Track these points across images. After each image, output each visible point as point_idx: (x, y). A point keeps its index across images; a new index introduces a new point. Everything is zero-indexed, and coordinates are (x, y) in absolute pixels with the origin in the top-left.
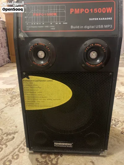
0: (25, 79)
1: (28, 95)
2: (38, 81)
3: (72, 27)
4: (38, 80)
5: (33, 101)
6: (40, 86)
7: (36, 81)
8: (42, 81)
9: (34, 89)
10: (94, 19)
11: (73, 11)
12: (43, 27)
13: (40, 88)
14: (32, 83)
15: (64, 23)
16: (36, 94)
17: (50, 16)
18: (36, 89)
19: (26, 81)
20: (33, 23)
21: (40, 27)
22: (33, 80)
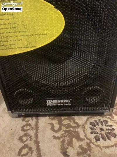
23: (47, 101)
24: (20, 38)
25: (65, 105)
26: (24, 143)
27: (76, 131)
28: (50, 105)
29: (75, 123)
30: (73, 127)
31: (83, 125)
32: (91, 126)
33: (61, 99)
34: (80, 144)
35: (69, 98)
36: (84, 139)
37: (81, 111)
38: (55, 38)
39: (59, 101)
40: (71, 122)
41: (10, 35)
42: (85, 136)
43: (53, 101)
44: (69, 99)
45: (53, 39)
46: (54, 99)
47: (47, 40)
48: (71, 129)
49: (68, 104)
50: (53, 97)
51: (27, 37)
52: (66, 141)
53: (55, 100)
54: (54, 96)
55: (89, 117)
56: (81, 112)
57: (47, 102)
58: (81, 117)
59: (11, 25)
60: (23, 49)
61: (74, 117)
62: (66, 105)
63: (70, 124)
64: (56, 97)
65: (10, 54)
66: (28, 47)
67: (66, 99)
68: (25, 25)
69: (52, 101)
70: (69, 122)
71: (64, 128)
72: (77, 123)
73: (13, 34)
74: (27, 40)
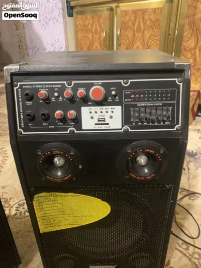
24: (67, 218)
35: (114, 264)
41: (58, 216)
51: (74, 218)
53: (99, 266)
59: (60, 210)
66: (75, 224)
67: (110, 265)
68: (73, 210)
69: (95, 266)
73: (61, 216)
74: (73, 220)
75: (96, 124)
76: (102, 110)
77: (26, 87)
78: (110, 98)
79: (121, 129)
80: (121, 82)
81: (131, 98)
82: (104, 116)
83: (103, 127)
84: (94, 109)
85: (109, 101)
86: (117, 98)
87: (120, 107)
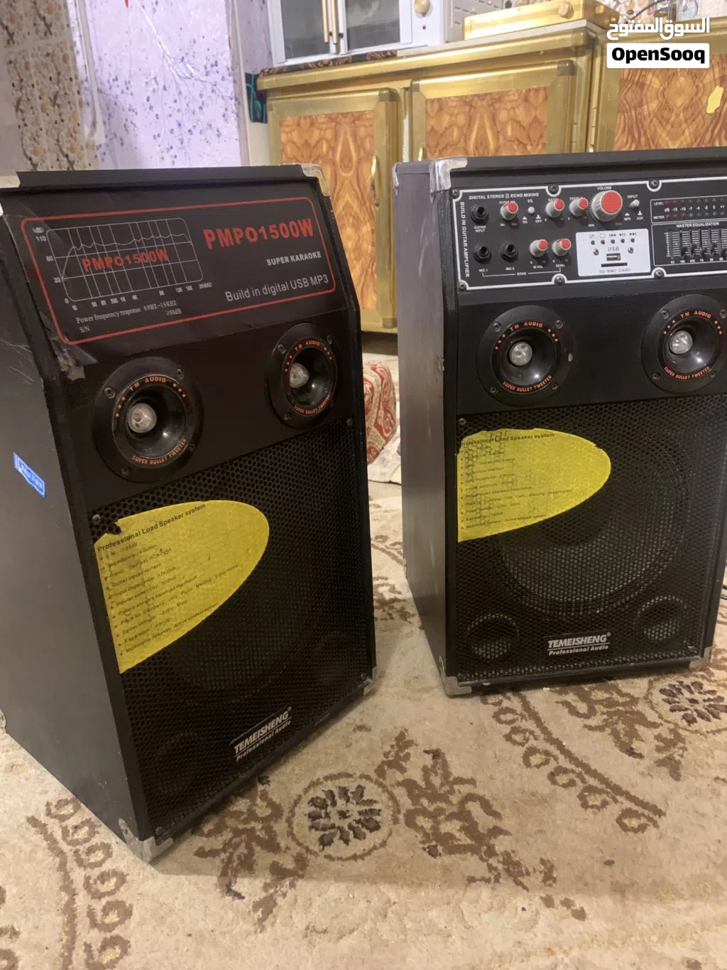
0: (106, 538)
1: (122, 603)
2: (156, 527)
3: (229, 296)
4: (153, 524)
5: (145, 621)
6: (164, 547)
7: (148, 530)
8: (169, 521)
9: (144, 566)
10: (278, 260)
11: (213, 239)
12: (138, 310)
13: (167, 552)
14: (135, 545)
15: (201, 286)
16: (155, 582)
17: (148, 264)
18: (153, 563)
19: (107, 546)
20: (98, 301)
21: (128, 312)
22: (134, 533)
23: (550, 642)
24: (516, 500)
25: (595, 651)
26: (523, 746)
27: (633, 710)
28: (558, 653)
29: (622, 694)
30: (623, 704)
31: (646, 698)
32: (665, 697)
33: (584, 636)
34: (656, 734)
35: (605, 630)
36: (661, 724)
37: (632, 664)
38: (587, 497)
39: (579, 641)
40: (612, 694)
41: (498, 495)
42: (660, 717)
43: (565, 640)
44: (605, 633)
45: (583, 500)
46: (567, 637)
47: (572, 502)
48: (621, 708)
49: (600, 648)
50: (563, 631)
51: (531, 499)
52: (622, 731)
53: (569, 640)
54: (567, 629)
55: (652, 678)
56: (633, 666)
57: (550, 646)
58: (631, 680)
59: (505, 478)
60: (517, 522)
61: (613, 682)
62: (596, 649)
63: (611, 698)
64: (571, 631)
65: (489, 534)
66: (530, 517)
67: (596, 634)
68: (532, 476)
69: (561, 641)
70: (606, 696)
71: (602, 707)
72: (627, 695)
73: (505, 493)
74: (529, 504)
75: (603, 266)
76: (613, 238)
77: (475, 197)
78: (627, 214)
79: (650, 274)
80: (645, 185)
81: (665, 214)
82: (617, 249)
83: (617, 270)
84: (598, 235)
85: (626, 219)
86: (640, 213)
87: (646, 231)
